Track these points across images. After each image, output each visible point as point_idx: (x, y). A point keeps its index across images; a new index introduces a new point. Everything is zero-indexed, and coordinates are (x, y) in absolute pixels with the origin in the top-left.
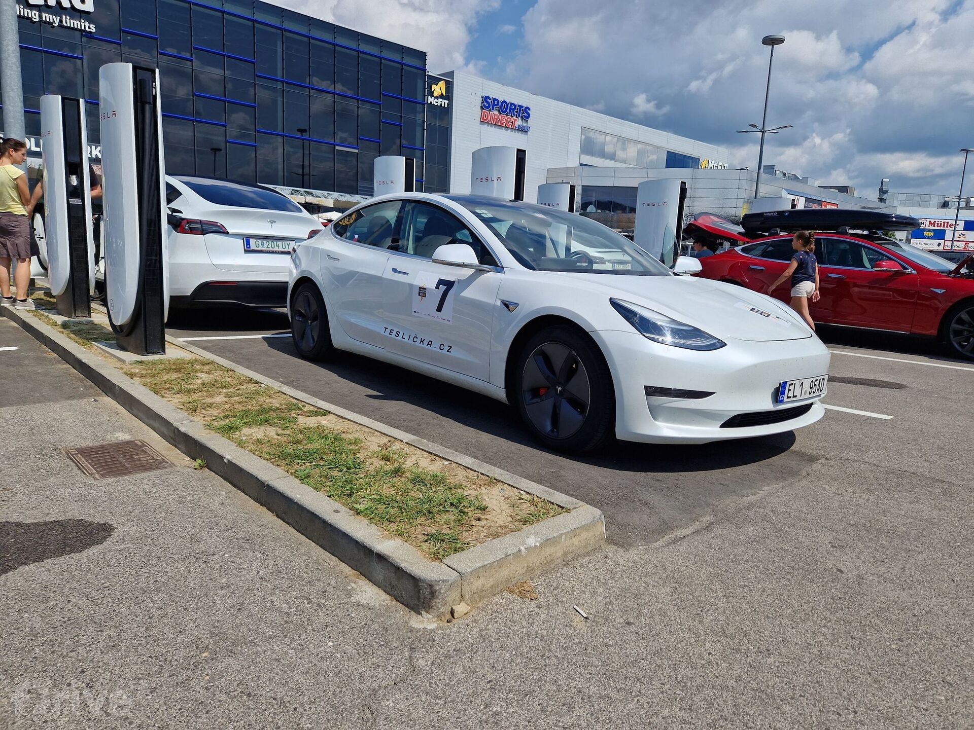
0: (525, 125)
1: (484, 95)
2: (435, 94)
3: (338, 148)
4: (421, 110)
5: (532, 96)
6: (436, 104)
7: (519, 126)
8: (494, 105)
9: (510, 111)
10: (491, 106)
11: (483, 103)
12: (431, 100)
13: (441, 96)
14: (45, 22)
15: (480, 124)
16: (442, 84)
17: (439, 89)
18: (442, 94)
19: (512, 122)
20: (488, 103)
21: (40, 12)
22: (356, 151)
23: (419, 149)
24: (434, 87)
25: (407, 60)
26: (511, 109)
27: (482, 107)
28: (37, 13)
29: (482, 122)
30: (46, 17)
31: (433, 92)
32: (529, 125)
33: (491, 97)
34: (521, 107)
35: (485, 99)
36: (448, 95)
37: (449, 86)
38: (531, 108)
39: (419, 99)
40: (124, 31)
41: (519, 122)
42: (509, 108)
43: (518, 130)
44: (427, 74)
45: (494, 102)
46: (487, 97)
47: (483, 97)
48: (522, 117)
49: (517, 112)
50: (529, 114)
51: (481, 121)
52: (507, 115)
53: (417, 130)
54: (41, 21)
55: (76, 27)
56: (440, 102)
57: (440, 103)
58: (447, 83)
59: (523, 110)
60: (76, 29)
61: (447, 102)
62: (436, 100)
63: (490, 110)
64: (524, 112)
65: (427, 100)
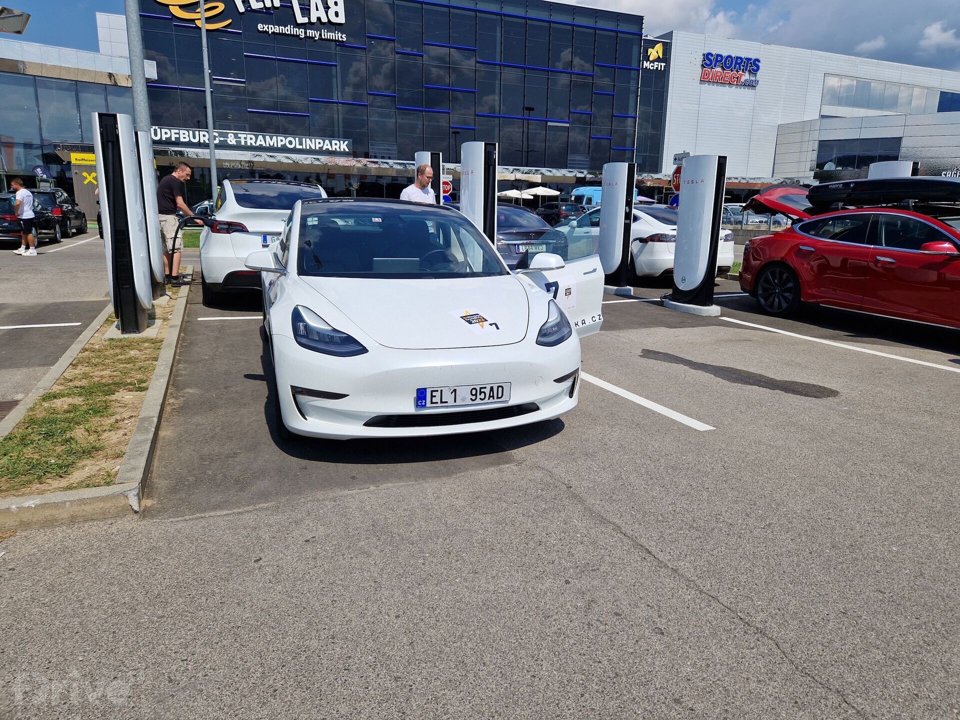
0: (754, 79)
1: (706, 52)
2: (651, 58)
3: (549, 124)
4: (636, 76)
5: (763, 46)
6: (652, 68)
7: (746, 81)
8: (717, 61)
9: (735, 66)
10: (714, 63)
11: (705, 60)
12: (646, 64)
14: (309, 37)
15: (700, 84)
16: (659, 48)
17: (655, 52)
18: (659, 57)
19: (737, 78)
20: (709, 60)
21: (305, 30)
22: (568, 125)
23: (632, 117)
24: (650, 50)
25: (623, 27)
26: (736, 63)
27: (702, 65)
28: (303, 30)
29: (703, 81)
30: (310, 33)
31: (649, 56)
32: (758, 79)
33: (714, 53)
34: (748, 59)
35: (707, 56)
36: (666, 58)
37: (667, 48)
38: (761, 59)
39: (634, 65)
40: (369, 37)
41: (746, 76)
42: (734, 63)
43: (745, 85)
44: (643, 38)
45: (717, 58)
46: (709, 54)
47: (704, 55)
48: (750, 71)
49: (744, 66)
50: (758, 67)
51: (701, 80)
52: (732, 71)
53: (630, 98)
54: (306, 37)
55: (331, 38)
57: (656, 66)
58: (665, 44)
59: (751, 63)
60: (332, 40)
61: (663, 64)
62: (652, 64)
63: (712, 68)
64: (752, 65)
65: (643, 65)
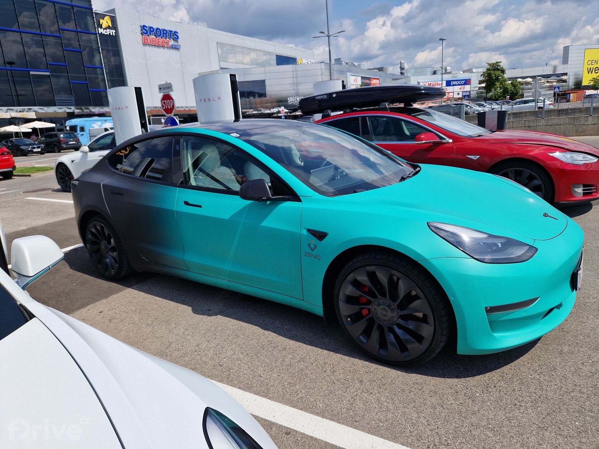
0: (176, 44)
1: (142, 24)
2: (104, 26)
3: (32, 73)
4: (95, 38)
6: (106, 34)
7: (172, 45)
8: (151, 31)
10: (149, 32)
12: (101, 31)
13: (109, 27)
15: (143, 46)
16: (107, 19)
17: (106, 22)
18: (109, 26)
19: (167, 43)
20: (145, 30)
22: (48, 73)
23: (100, 68)
24: (101, 21)
25: (77, 3)
26: (164, 34)
27: (142, 33)
29: (145, 44)
31: (102, 25)
32: (179, 44)
33: (147, 26)
34: (171, 31)
35: (143, 27)
36: (114, 26)
37: (113, 20)
38: (178, 32)
39: (92, 30)
41: (172, 42)
42: (162, 33)
43: (172, 48)
44: (94, 11)
46: (144, 26)
47: (141, 26)
48: (173, 39)
49: (169, 35)
50: (178, 37)
51: (143, 44)
52: (162, 38)
53: (95, 54)
56: (108, 32)
58: (111, 17)
61: (114, 31)
62: (105, 31)
63: (148, 35)
64: (174, 35)
65: (98, 31)
